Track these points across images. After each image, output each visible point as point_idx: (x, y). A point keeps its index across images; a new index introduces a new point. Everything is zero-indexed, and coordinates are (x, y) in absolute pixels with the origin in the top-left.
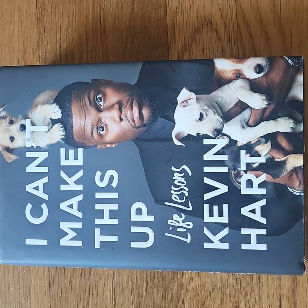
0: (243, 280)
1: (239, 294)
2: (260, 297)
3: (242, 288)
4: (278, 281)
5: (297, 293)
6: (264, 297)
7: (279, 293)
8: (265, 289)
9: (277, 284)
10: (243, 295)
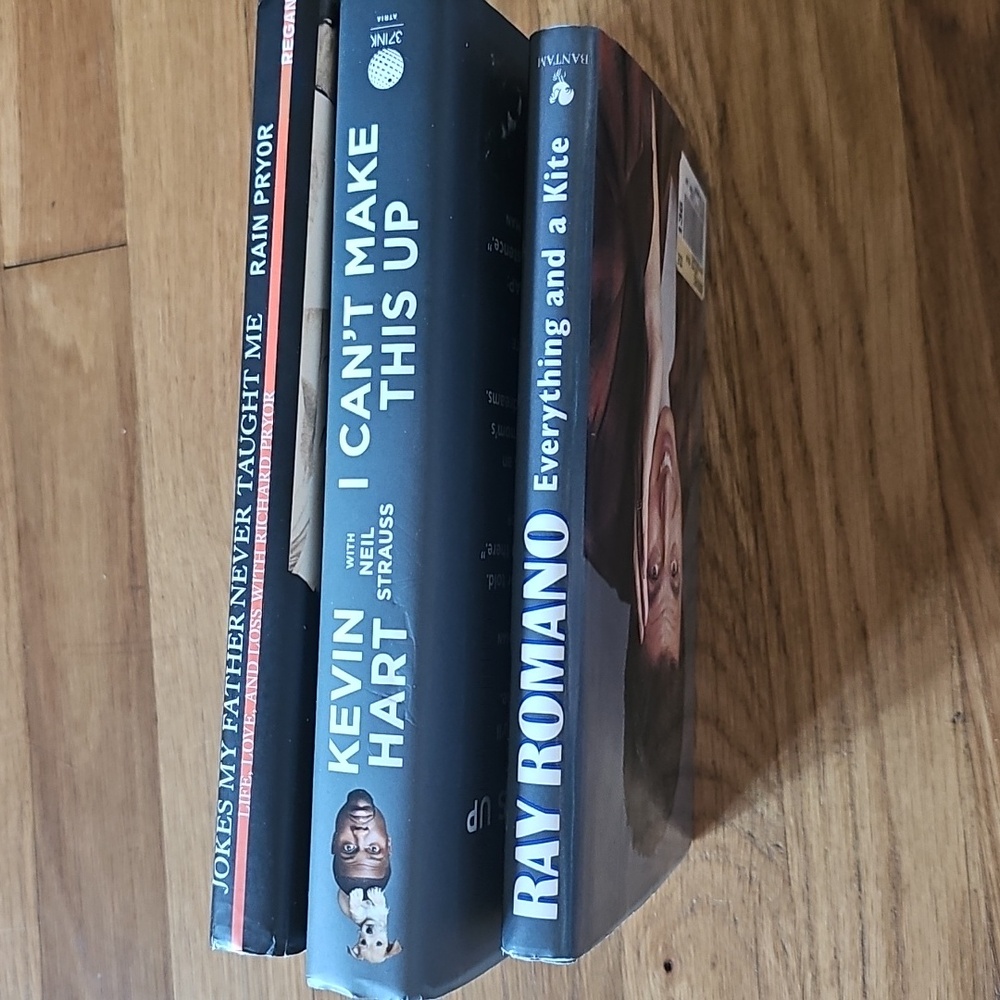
0: (767, 884)
1: (758, 918)
2: (810, 927)
3: (764, 904)
4: (855, 886)
5: (905, 918)
6: (821, 926)
7: (858, 917)
8: (823, 907)
9: (853, 895)
10: (768, 922)
